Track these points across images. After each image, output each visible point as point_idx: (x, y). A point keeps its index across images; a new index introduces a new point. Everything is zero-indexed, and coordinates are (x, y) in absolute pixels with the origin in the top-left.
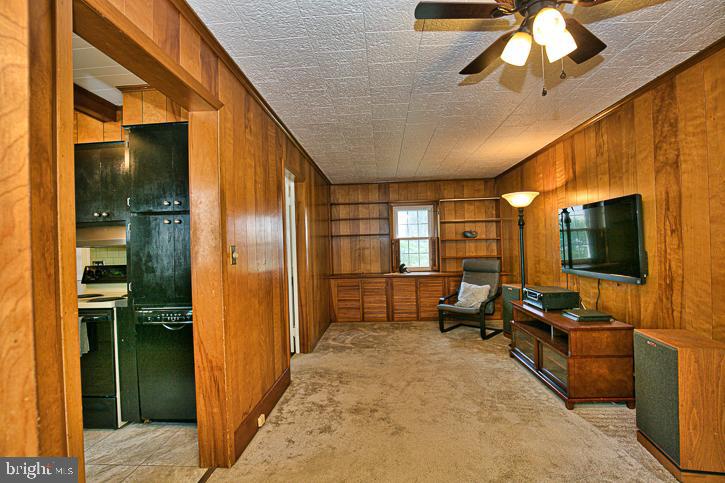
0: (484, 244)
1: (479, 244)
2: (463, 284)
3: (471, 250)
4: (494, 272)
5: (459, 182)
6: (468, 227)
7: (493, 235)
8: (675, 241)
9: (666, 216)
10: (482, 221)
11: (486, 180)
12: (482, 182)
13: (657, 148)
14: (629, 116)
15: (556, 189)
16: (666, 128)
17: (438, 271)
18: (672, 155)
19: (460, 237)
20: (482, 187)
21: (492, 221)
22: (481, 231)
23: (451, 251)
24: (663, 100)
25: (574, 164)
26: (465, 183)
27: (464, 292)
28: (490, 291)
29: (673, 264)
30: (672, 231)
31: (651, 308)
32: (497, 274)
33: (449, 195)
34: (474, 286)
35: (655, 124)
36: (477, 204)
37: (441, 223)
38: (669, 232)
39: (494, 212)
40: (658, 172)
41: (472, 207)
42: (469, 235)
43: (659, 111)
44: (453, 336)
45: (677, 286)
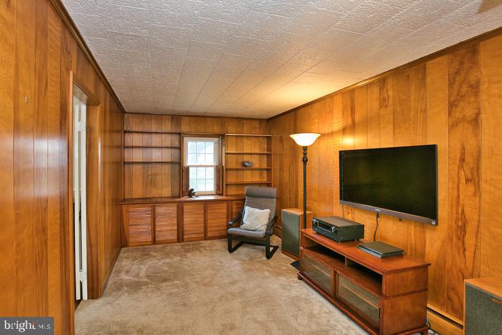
0: (258, 172)
1: (254, 172)
2: (247, 209)
3: (248, 177)
4: (272, 198)
5: (240, 120)
6: (246, 158)
7: (265, 166)
8: (471, 188)
9: (461, 167)
10: (257, 154)
11: (260, 120)
12: (258, 121)
13: (452, 105)
14: (420, 76)
15: (333, 133)
16: (465, 88)
17: (222, 195)
18: (470, 112)
19: (239, 167)
20: (257, 125)
21: (264, 154)
22: (256, 162)
23: (232, 178)
24: (462, 63)
25: (353, 112)
26: (244, 121)
27: (249, 216)
28: (270, 215)
29: (467, 209)
30: (467, 181)
31: (438, 245)
32: (275, 200)
33: (232, 131)
34: (257, 210)
35: (451, 84)
36: (253, 139)
37: (226, 154)
38: (463, 180)
39: (266, 146)
40: (452, 126)
41: (249, 142)
42: (247, 164)
43: (457, 73)
44: (241, 257)
45: (470, 229)
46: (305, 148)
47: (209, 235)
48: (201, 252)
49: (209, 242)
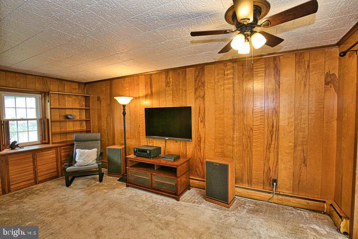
0: (78, 123)
1: (75, 123)
2: (78, 152)
3: (70, 126)
4: (97, 140)
5: (61, 81)
6: (68, 112)
7: (84, 117)
8: (202, 125)
9: (199, 116)
10: (77, 109)
11: (79, 83)
12: (77, 84)
13: (196, 90)
14: (184, 74)
15: (139, 97)
16: (200, 84)
17: (48, 143)
18: (202, 94)
19: (62, 119)
20: (77, 87)
21: (83, 109)
22: (76, 114)
23: (55, 128)
24: (199, 73)
25: (151, 87)
26: (65, 82)
27: (80, 156)
28: (97, 152)
29: (201, 133)
30: (201, 121)
31: (191, 150)
32: (99, 141)
33: (53, 87)
34: (86, 150)
35: (195, 81)
36: (74, 97)
37: (51, 108)
38: (200, 122)
39: (84, 103)
40: (196, 99)
41: (70, 99)
42: (70, 117)
43: (197, 76)
44: (79, 187)
45: (202, 141)
46: (124, 106)
47: (39, 179)
48: (37, 194)
49: (41, 185)
